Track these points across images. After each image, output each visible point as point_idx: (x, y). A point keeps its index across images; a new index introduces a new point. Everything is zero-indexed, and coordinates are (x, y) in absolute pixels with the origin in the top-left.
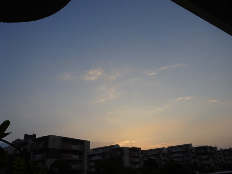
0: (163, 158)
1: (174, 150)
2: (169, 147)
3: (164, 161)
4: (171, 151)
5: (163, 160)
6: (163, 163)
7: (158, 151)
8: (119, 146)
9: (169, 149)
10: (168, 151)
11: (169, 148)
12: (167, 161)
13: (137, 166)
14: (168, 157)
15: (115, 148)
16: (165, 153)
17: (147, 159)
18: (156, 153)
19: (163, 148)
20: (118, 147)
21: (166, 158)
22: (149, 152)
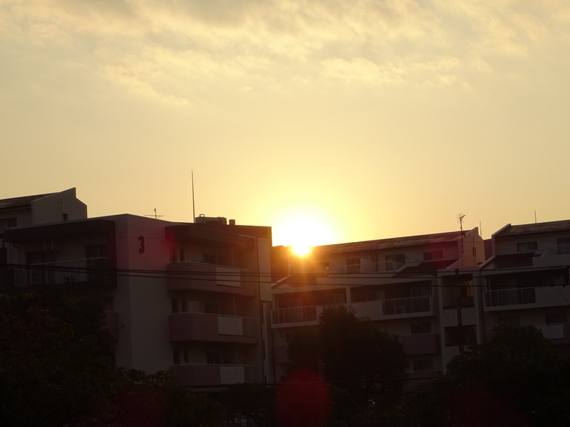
0: (449, 319)
1: (546, 258)
2: (509, 227)
3: (459, 334)
4: (527, 258)
5: (447, 329)
6: (449, 354)
7: (414, 260)
8: (83, 207)
9: (510, 249)
10: (500, 260)
11: (507, 235)
12: (479, 341)
13: (232, 374)
14: (486, 309)
15: (40, 219)
16: (469, 277)
17: (316, 323)
18: (397, 276)
19: (463, 233)
20: (71, 219)
21: (471, 317)
22: (365, 263)
